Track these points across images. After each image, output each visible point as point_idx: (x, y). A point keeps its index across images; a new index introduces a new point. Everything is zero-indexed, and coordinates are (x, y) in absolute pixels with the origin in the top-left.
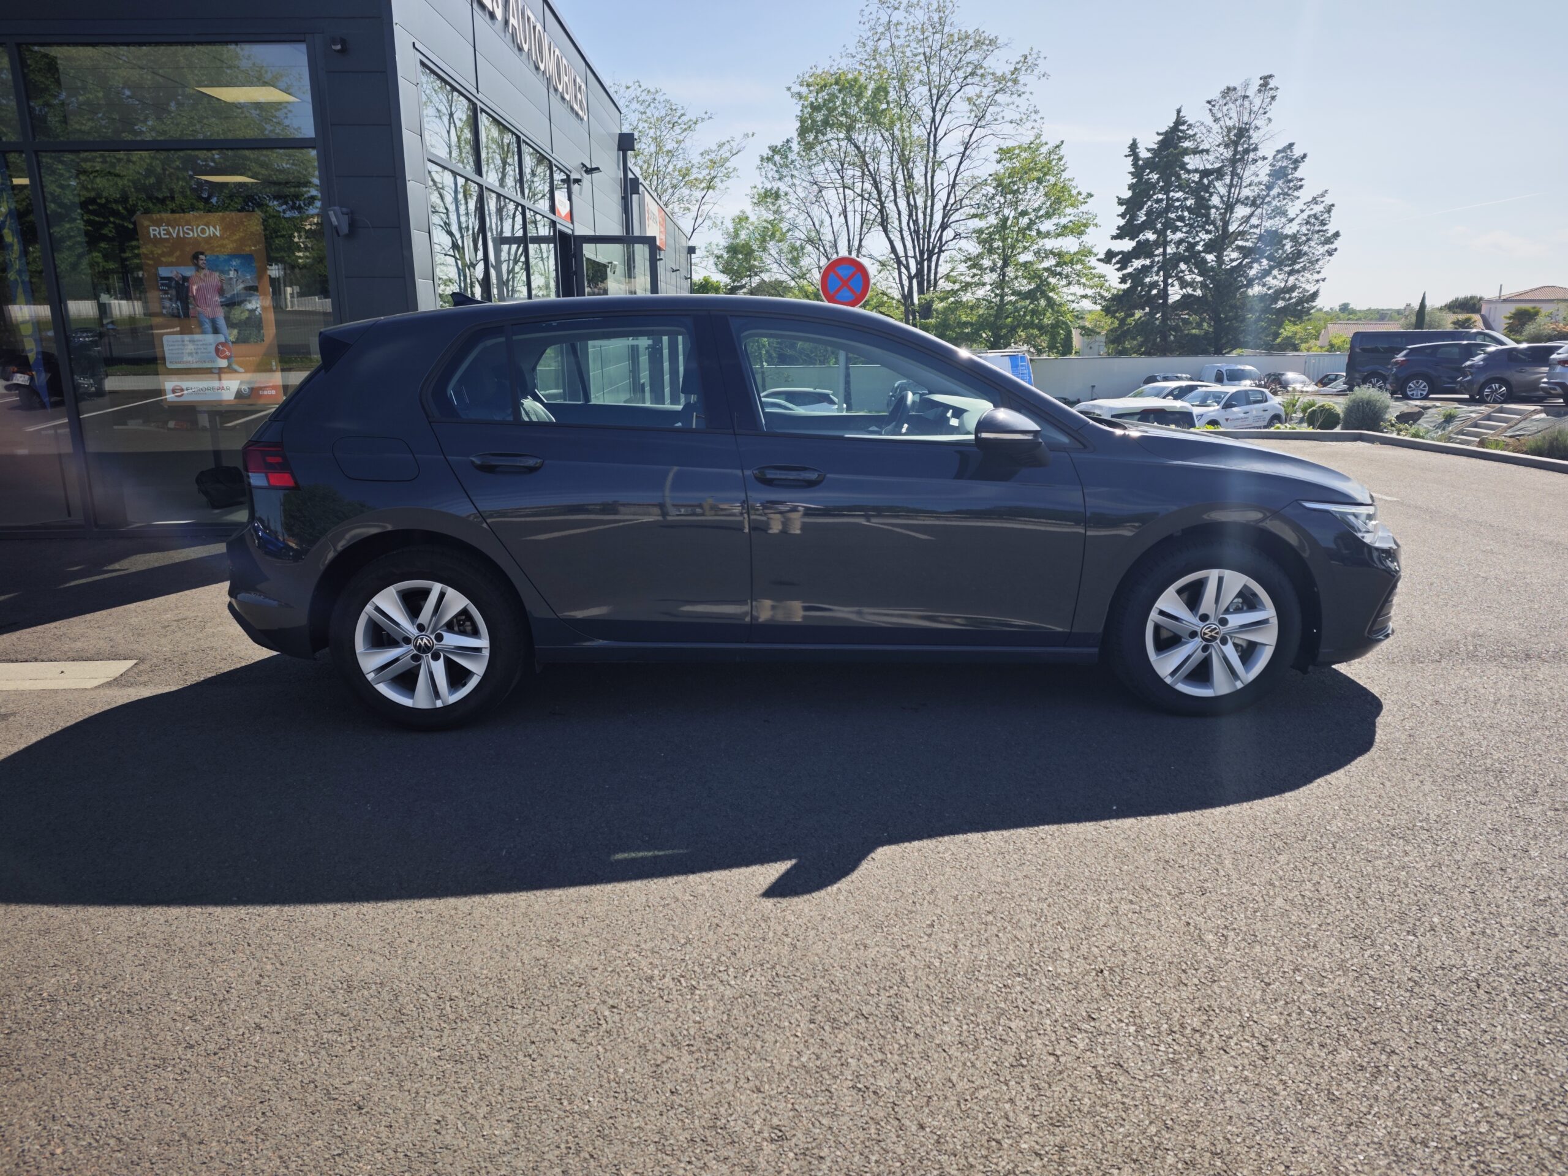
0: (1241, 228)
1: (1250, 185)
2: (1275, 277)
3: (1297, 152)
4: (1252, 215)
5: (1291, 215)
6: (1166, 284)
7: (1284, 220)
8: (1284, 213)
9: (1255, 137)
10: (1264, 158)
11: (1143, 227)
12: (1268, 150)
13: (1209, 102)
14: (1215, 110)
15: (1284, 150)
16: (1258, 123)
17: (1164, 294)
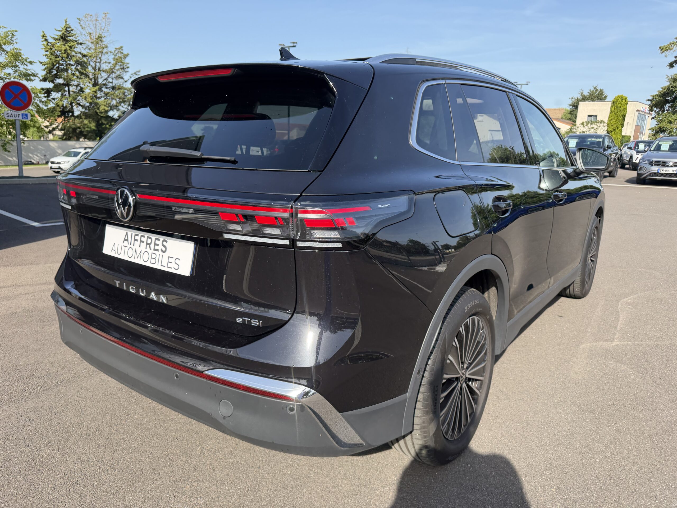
0: (104, 82)
1: (106, 62)
2: (122, 107)
3: (125, 52)
4: (109, 77)
5: (126, 80)
6: (72, 106)
7: (122, 80)
8: (123, 79)
9: (106, 41)
10: (111, 52)
11: (56, 76)
12: (111, 48)
13: (79, 19)
14: (82, 23)
15: (119, 49)
16: (106, 35)
17: (72, 111)
